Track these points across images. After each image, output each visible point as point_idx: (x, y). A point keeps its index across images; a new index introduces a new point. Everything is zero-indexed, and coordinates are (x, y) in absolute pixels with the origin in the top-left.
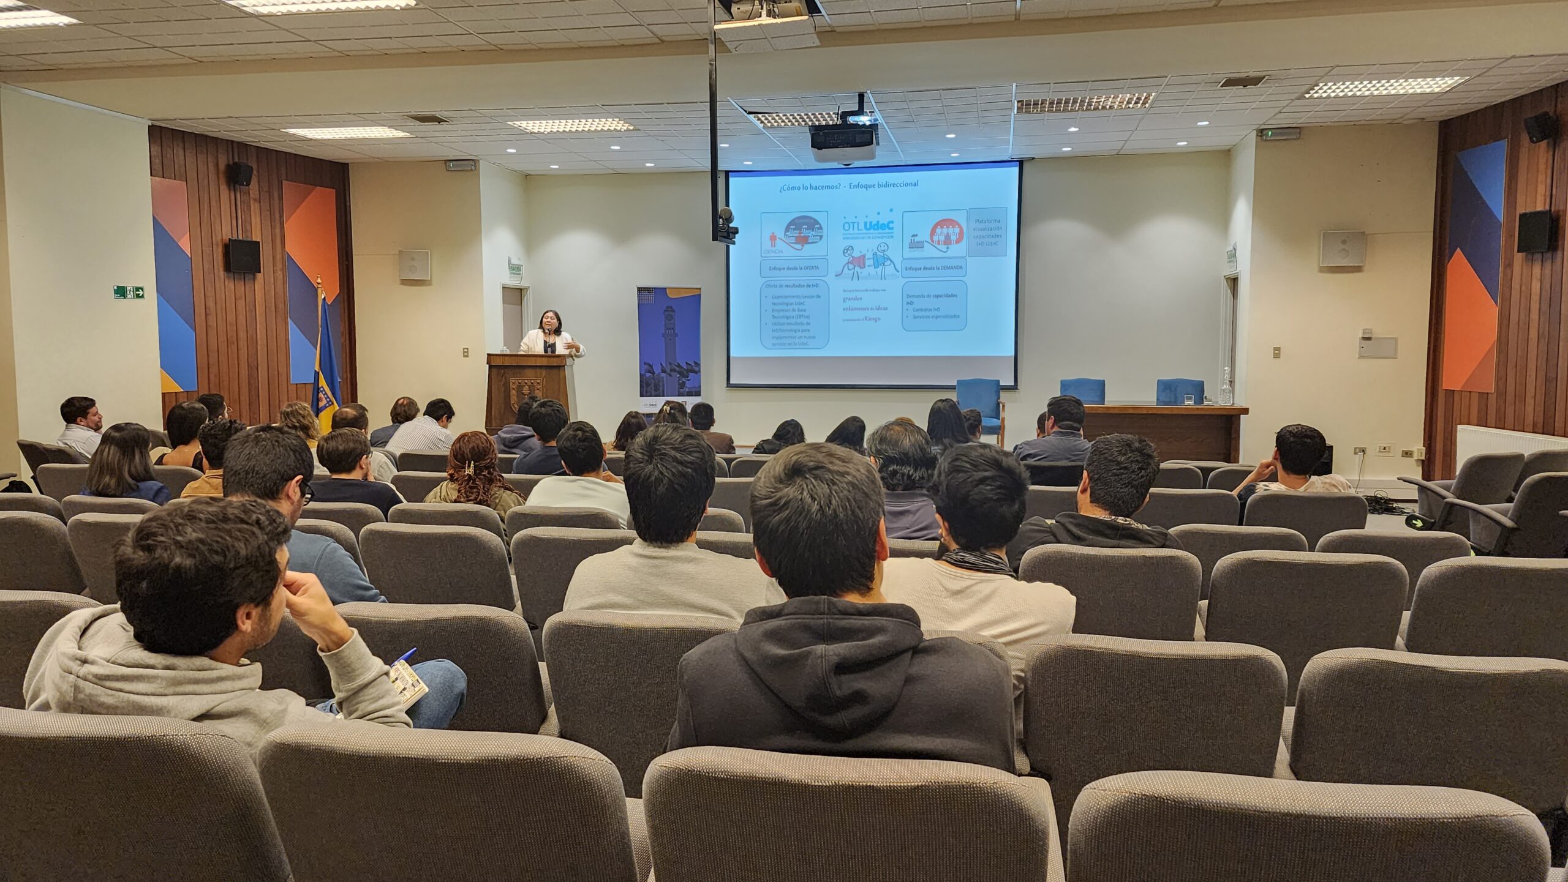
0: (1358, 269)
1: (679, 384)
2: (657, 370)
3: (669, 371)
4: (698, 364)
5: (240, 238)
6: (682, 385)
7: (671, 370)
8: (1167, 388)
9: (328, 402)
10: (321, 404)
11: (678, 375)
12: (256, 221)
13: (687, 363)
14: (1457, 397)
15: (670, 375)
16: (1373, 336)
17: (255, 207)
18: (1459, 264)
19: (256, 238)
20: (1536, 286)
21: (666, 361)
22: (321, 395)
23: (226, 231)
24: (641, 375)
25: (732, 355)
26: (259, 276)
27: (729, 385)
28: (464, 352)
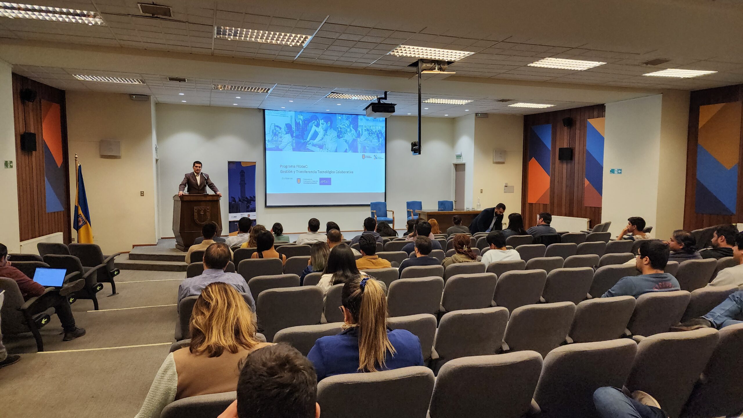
0: (503, 163)
1: (247, 206)
2: (237, 200)
3: (242, 201)
4: (255, 197)
5: (27, 131)
6: (248, 207)
7: (243, 200)
8: (442, 204)
9: (83, 223)
10: (80, 224)
11: (246, 203)
12: (31, 121)
13: (250, 197)
14: (534, 205)
15: (243, 203)
16: (508, 185)
17: (31, 113)
18: (533, 163)
19: (34, 131)
20: (565, 171)
21: (241, 196)
22: (80, 219)
24: (229, 203)
25: (267, 192)
26: (37, 151)
27: (266, 206)
28: (141, 193)
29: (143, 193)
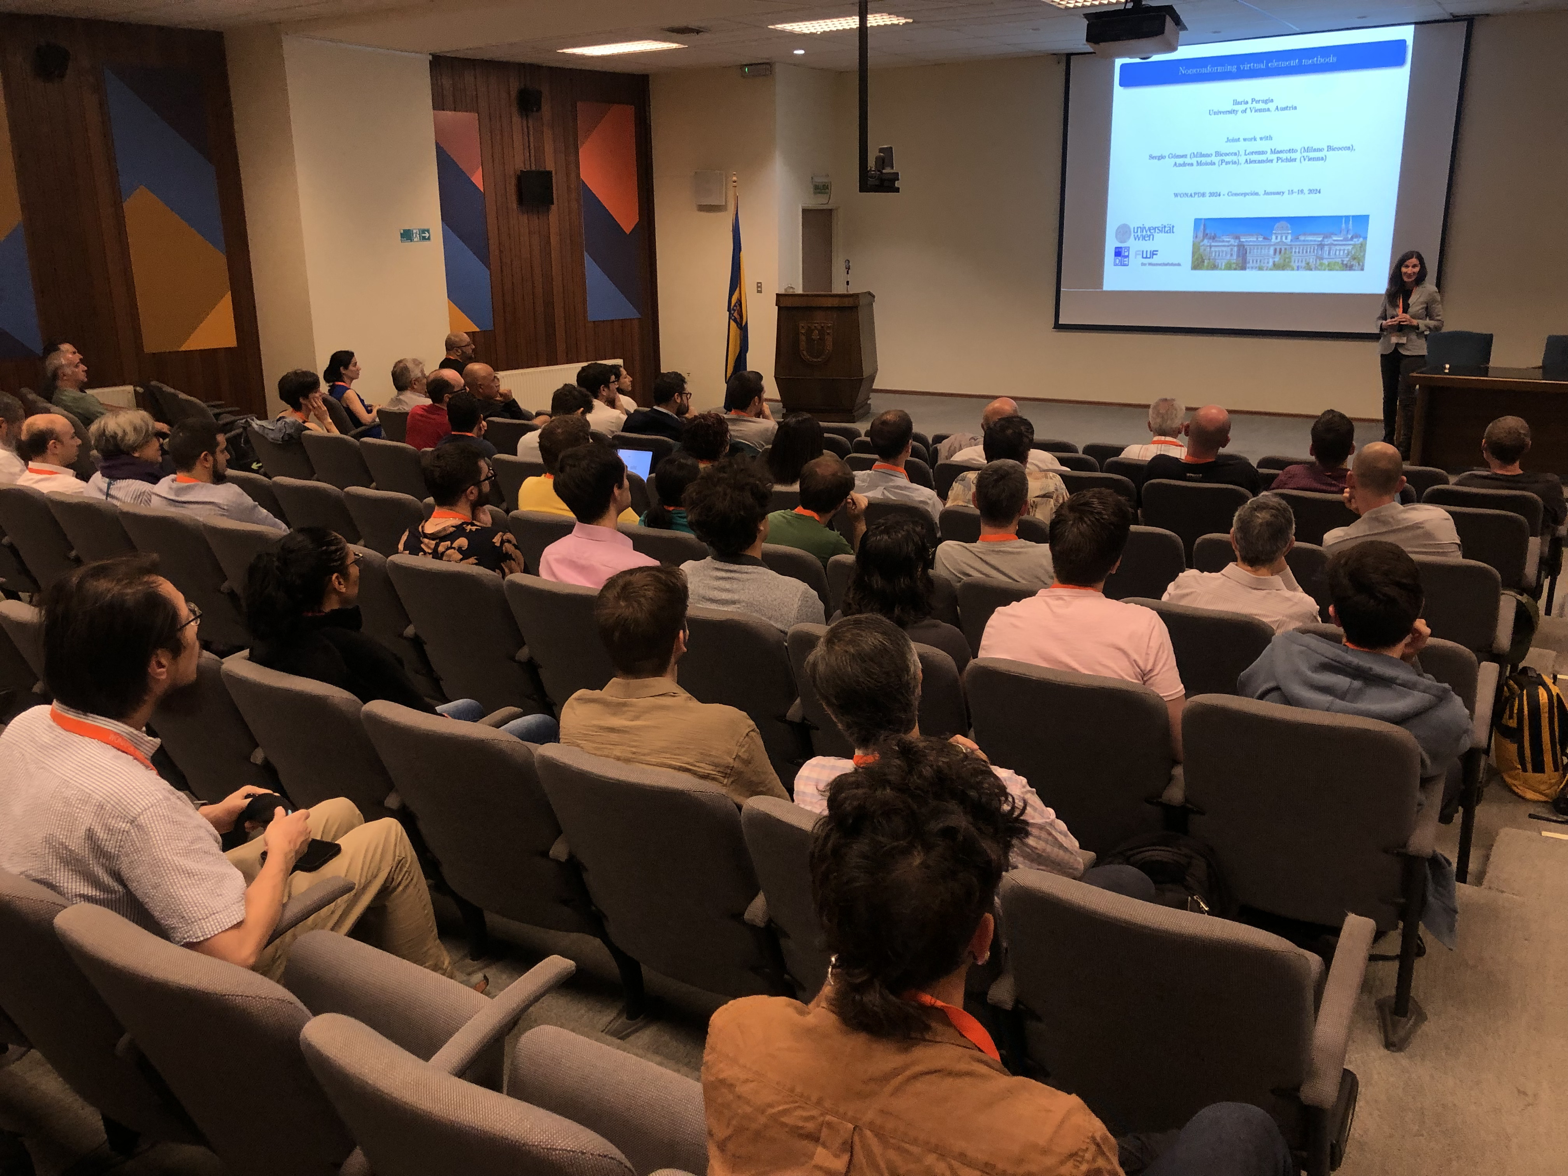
5: (533, 168)
12: (549, 148)
17: (548, 134)
19: (550, 166)
23: (519, 162)
25: (1063, 290)
26: (554, 208)
27: (1057, 326)
28: (758, 287)
29: (761, 287)
